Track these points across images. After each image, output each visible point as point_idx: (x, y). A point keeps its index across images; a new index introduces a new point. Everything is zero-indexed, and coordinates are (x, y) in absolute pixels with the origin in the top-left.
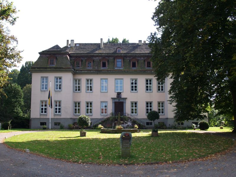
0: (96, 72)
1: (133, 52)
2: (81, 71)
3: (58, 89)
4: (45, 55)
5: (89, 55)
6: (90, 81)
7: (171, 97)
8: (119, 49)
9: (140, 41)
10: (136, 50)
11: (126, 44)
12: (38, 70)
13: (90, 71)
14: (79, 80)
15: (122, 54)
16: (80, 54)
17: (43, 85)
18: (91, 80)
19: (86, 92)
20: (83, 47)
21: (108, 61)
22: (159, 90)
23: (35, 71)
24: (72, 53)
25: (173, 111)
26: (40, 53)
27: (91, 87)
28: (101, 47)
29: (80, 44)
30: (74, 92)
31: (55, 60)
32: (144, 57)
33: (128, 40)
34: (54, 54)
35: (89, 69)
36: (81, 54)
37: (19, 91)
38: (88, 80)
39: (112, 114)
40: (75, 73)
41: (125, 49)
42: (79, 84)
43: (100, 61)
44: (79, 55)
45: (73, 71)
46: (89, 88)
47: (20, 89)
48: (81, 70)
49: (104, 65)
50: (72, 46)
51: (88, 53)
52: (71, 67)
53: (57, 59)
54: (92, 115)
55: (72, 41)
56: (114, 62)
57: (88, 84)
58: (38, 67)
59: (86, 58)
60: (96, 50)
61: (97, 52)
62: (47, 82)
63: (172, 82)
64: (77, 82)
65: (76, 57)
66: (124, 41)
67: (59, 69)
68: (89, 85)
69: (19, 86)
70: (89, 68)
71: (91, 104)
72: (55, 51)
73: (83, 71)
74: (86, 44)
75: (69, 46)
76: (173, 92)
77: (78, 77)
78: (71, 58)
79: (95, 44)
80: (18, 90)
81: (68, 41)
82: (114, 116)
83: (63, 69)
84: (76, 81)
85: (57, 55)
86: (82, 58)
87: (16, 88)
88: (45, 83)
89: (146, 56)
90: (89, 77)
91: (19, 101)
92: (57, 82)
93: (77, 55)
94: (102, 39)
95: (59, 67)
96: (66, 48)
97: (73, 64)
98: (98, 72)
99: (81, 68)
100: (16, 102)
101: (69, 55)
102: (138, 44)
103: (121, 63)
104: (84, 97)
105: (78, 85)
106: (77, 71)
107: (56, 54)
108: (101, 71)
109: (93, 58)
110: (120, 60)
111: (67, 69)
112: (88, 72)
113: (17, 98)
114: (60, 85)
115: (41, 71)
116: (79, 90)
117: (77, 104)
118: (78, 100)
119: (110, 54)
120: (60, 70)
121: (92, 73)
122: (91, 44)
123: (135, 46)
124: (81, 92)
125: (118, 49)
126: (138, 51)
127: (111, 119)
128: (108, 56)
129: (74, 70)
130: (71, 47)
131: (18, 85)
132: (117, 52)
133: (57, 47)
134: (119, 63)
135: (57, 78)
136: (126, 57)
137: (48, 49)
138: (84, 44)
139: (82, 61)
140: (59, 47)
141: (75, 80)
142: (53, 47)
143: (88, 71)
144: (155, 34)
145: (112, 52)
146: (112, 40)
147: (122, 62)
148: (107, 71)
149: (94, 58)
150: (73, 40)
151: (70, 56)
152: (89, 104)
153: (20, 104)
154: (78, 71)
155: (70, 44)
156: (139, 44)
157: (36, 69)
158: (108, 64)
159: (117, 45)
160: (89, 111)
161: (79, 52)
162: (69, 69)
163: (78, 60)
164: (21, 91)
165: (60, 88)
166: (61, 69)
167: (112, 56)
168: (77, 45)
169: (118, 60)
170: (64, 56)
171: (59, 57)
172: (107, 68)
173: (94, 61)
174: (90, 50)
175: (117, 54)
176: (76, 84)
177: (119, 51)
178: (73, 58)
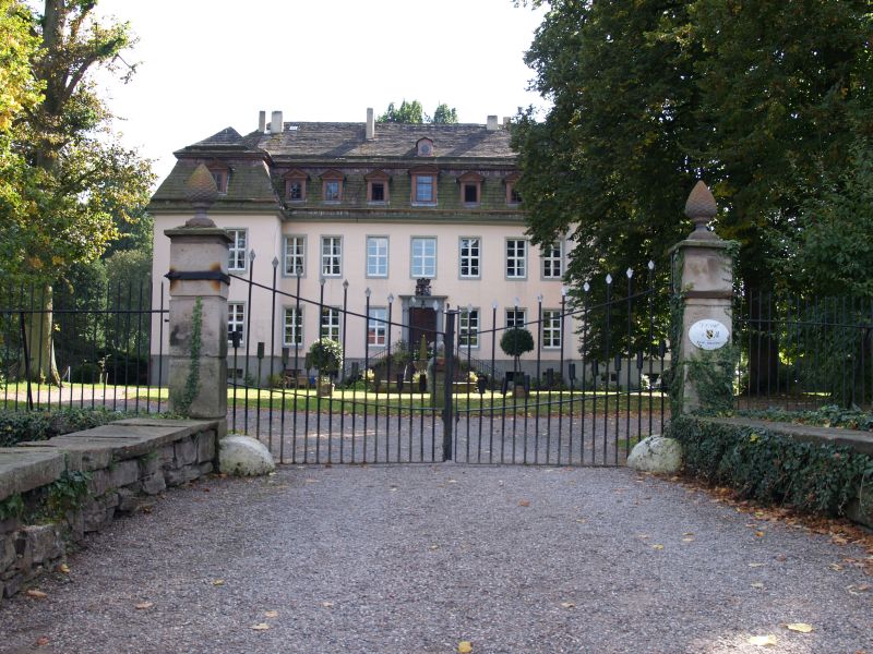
0: (353, 214)
1: (468, 154)
2: (305, 212)
3: (237, 268)
4: (192, 161)
5: (332, 161)
6: (332, 243)
7: (571, 293)
8: (425, 142)
9: (492, 118)
10: (479, 146)
11: (448, 128)
12: (173, 205)
13: (335, 211)
14: (300, 241)
15: (433, 158)
16: (301, 157)
18: (337, 240)
19: (321, 277)
20: (310, 135)
21: (390, 181)
22: (547, 273)
23: (164, 209)
24: (279, 153)
25: (577, 332)
26: (176, 154)
27: (336, 261)
28: (368, 137)
29: (301, 125)
30: (283, 276)
31: (225, 177)
32: (502, 169)
33: (454, 110)
34: (222, 158)
35: (331, 206)
36: (307, 157)
37: (97, 274)
38: (326, 241)
39: (402, 345)
40: (286, 219)
41: (443, 144)
42: (298, 253)
43: (366, 181)
44: (299, 160)
45: (281, 210)
46: (332, 265)
48: (306, 210)
49: (378, 193)
50: (275, 130)
51: (326, 156)
52: (276, 198)
53: (230, 172)
55: (278, 116)
56: (409, 185)
57: (326, 251)
58: (173, 196)
59: (320, 172)
60: (354, 144)
61: (356, 152)
63: (574, 251)
64: (294, 244)
65: (291, 166)
66: (441, 113)
67: (239, 205)
68: (332, 256)
70: (332, 203)
71: (336, 313)
72: (225, 148)
73: (313, 210)
74: (320, 126)
75: (266, 132)
76: (576, 277)
77: (297, 229)
78: (275, 171)
79: (349, 126)
81: (262, 114)
82: (406, 353)
83: (251, 206)
84: (290, 240)
85: (232, 161)
86: (307, 171)
89: (508, 168)
90: (332, 230)
93: (294, 161)
94: (370, 111)
95: (236, 197)
96: (257, 136)
97: (280, 189)
98: (360, 215)
99: (304, 201)
100: (85, 307)
101: (269, 161)
102: (485, 127)
103: (429, 188)
105: (295, 256)
106: (294, 210)
107: (227, 159)
108: (369, 211)
109: (343, 170)
110: (427, 179)
111: (262, 206)
112: (327, 213)
113: (90, 296)
114: (241, 256)
115: (185, 209)
116: (299, 270)
117: (293, 315)
119: (397, 158)
120: (242, 209)
121: (339, 217)
122: (337, 126)
123: (476, 134)
124: (305, 276)
125: (420, 145)
126: (483, 152)
127: (397, 360)
128: (391, 164)
129: (286, 208)
130: (272, 134)
132: (420, 153)
133: (230, 133)
134: (425, 187)
136: (447, 168)
137: (204, 142)
138: (313, 124)
139: (309, 179)
140: (237, 134)
141: (287, 239)
142: (217, 135)
143: (329, 211)
144: (530, 111)
145: (401, 151)
146: (402, 109)
147: (435, 186)
148: (388, 211)
149: (347, 172)
150: (280, 112)
151: (271, 165)
152: (331, 315)
154: (298, 210)
155: (269, 125)
156: (489, 128)
157: (167, 203)
158: (391, 191)
159: (420, 130)
160: (330, 335)
161: (300, 152)
162: (270, 206)
163: (296, 177)
165: (242, 264)
166: (244, 206)
167: (402, 166)
168: (291, 128)
169: (421, 178)
170: (255, 164)
171: (237, 166)
172: (385, 203)
173: (345, 180)
174: (335, 144)
175: (419, 158)
176: (290, 251)
177: (425, 150)
178: (282, 171)
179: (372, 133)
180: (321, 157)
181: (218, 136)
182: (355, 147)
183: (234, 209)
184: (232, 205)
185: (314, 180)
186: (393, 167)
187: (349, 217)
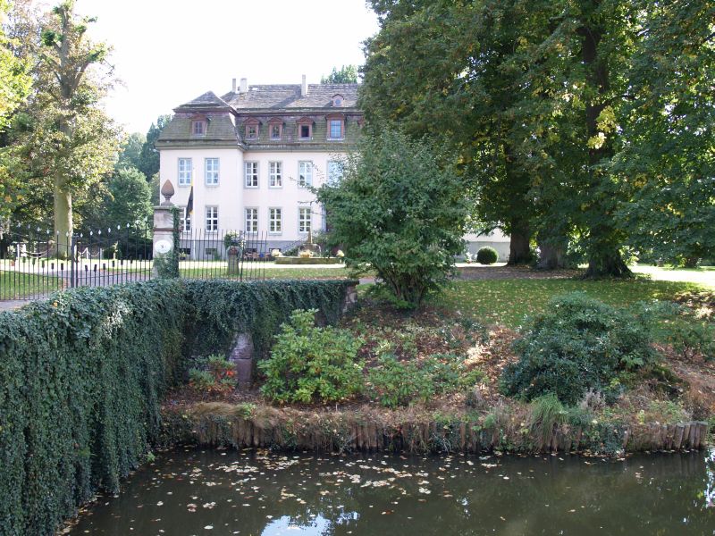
0: (289, 147)
2: (258, 146)
3: (212, 184)
4: (184, 114)
5: (276, 111)
6: (276, 166)
8: (338, 97)
11: (357, 87)
12: (172, 144)
13: (277, 145)
14: (255, 165)
15: (343, 108)
17: (182, 175)
18: (279, 164)
19: (269, 188)
20: (265, 93)
21: (314, 124)
23: (166, 146)
24: (243, 107)
28: (303, 94)
29: (260, 87)
30: (245, 188)
31: (204, 124)
34: (203, 112)
35: (274, 141)
36: (260, 109)
37: (142, 185)
38: (272, 165)
39: (321, 232)
40: (246, 150)
41: (351, 99)
42: (254, 172)
43: (298, 124)
45: (241, 145)
46: (275, 180)
47: (142, 179)
48: (259, 144)
49: (305, 133)
50: (243, 91)
51: (273, 108)
52: (237, 138)
53: (208, 120)
54: (280, 235)
55: (244, 81)
56: (326, 127)
57: (272, 171)
58: (172, 138)
59: (268, 119)
60: (292, 99)
61: (293, 105)
62: (189, 168)
64: (252, 167)
65: (250, 115)
67: (213, 143)
68: (276, 174)
69: (142, 174)
70: (275, 139)
71: (279, 211)
72: (205, 105)
73: (263, 144)
75: (237, 92)
77: (253, 157)
78: (238, 120)
79: (291, 87)
80: (139, 183)
81: (234, 80)
83: (221, 143)
84: (249, 165)
85: (210, 114)
86: (260, 118)
87: (134, 178)
88: (185, 172)
90: (275, 157)
91: (142, 207)
92: (209, 168)
93: (251, 112)
94: (304, 77)
95: (212, 138)
96: (230, 96)
97: (242, 131)
98: (293, 147)
99: (257, 138)
100: (135, 208)
101: (234, 113)
103: (339, 128)
104: (264, 198)
105: (252, 174)
106: (250, 145)
107: (207, 112)
108: (299, 145)
109: (283, 118)
110: (339, 122)
111: (229, 143)
113: (137, 200)
114: (216, 175)
115: (178, 146)
116: (255, 184)
117: (252, 213)
118: (252, 205)
119: (320, 108)
120: (215, 145)
121: (280, 149)
122: (284, 87)
124: (259, 188)
125: (335, 99)
128: (315, 113)
129: (244, 143)
130: (241, 94)
131: (139, 172)
132: (335, 105)
133: (211, 95)
134: (336, 128)
135: (209, 160)
136: (352, 115)
138: (268, 86)
139: (261, 124)
140: (214, 95)
141: (247, 164)
142: (201, 96)
143: (273, 145)
145: (323, 104)
147: (343, 126)
148: (311, 144)
149: (286, 118)
150: (246, 79)
151: (237, 115)
152: (276, 213)
153: (145, 212)
154: (253, 144)
155: (238, 87)
157: (168, 142)
158: (314, 131)
160: (276, 225)
161: (256, 107)
162: (233, 143)
163: (252, 123)
164: (146, 184)
165: (216, 181)
166: (217, 143)
167: (322, 114)
168: (254, 89)
169: (333, 122)
170: (224, 115)
171: (212, 117)
172: (310, 139)
173: (284, 124)
174: (280, 99)
175: (334, 108)
176: (249, 171)
177: (338, 102)
178: (244, 119)
179: (305, 91)
180: (269, 109)
181: (202, 98)
182: (293, 101)
183: (210, 145)
184: (209, 143)
185: (264, 124)
186: (316, 115)
187: (286, 149)
